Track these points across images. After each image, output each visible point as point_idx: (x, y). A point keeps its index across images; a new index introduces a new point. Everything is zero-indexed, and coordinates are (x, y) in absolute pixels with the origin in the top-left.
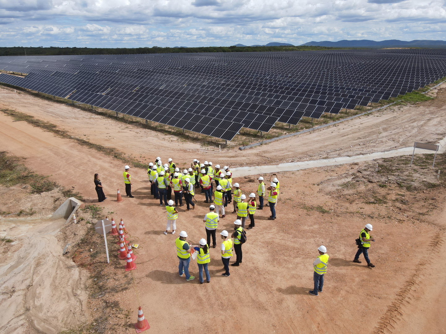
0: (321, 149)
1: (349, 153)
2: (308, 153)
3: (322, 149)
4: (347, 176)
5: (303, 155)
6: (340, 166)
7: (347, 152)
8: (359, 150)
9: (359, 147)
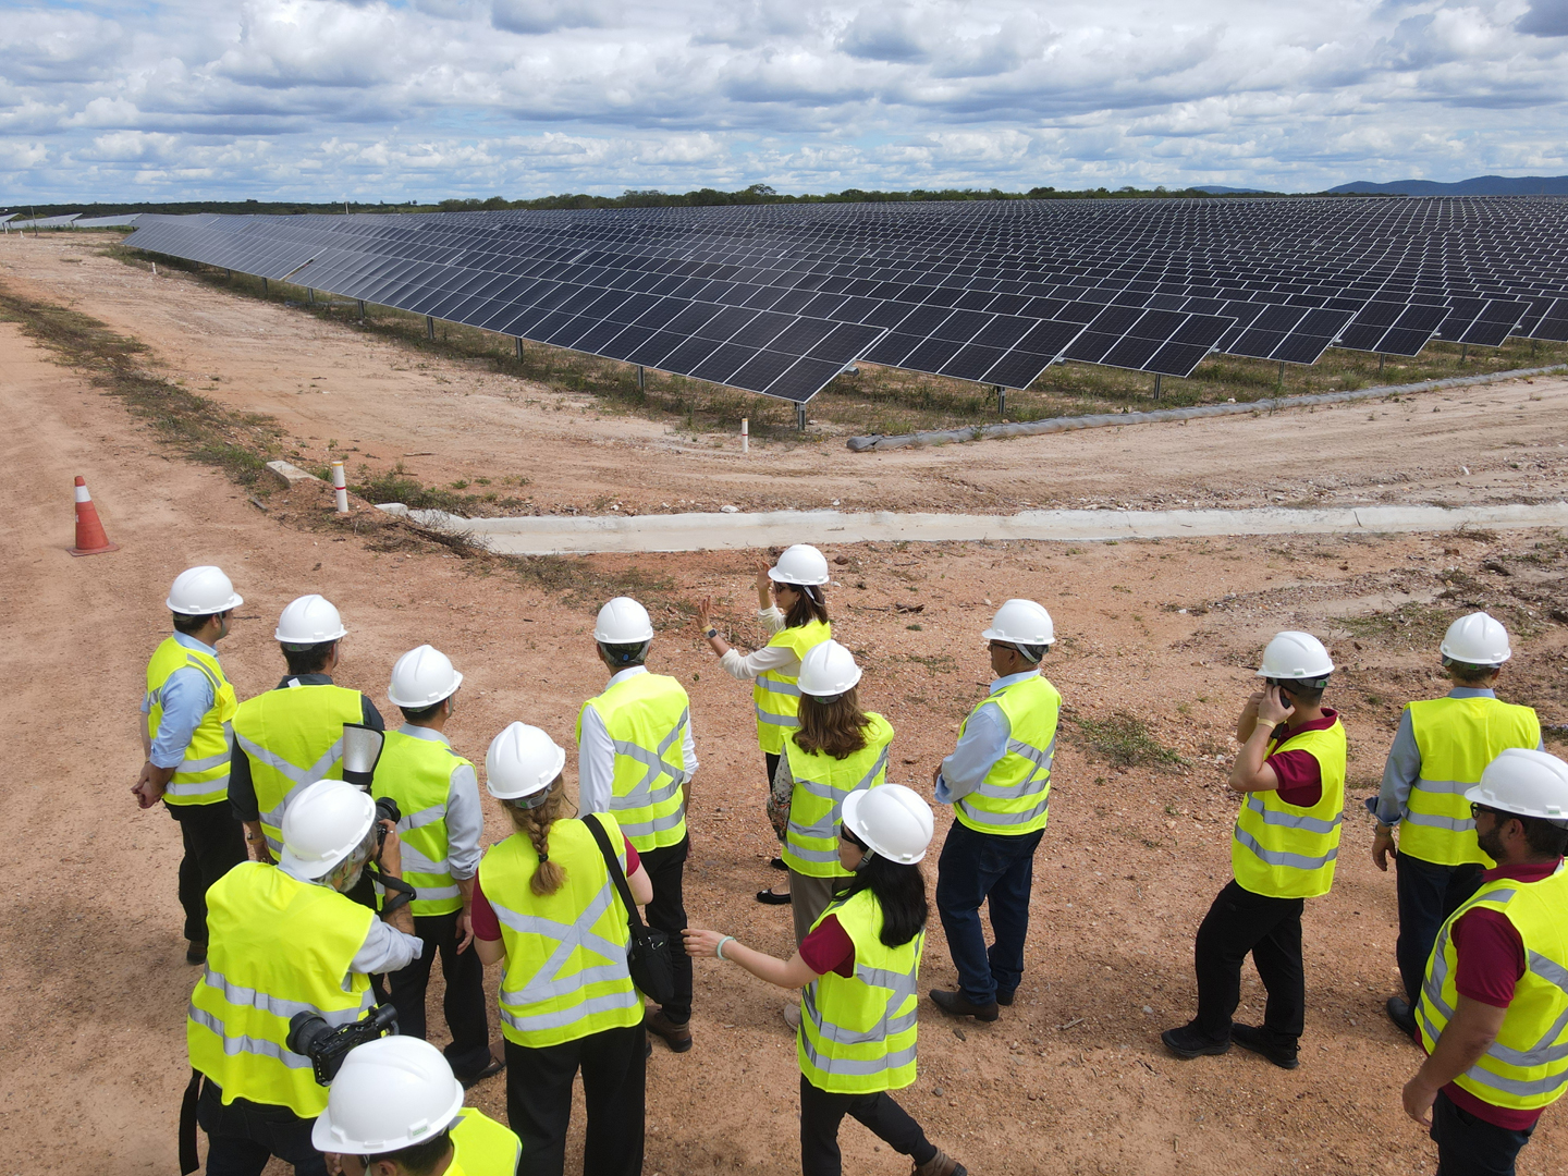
0: (1287, 472)
1: (1448, 493)
2: (1207, 480)
3: (1296, 473)
4: (1404, 583)
5: (1179, 488)
6: (1373, 541)
7: (1434, 491)
8: (1506, 484)
9: (1509, 474)
